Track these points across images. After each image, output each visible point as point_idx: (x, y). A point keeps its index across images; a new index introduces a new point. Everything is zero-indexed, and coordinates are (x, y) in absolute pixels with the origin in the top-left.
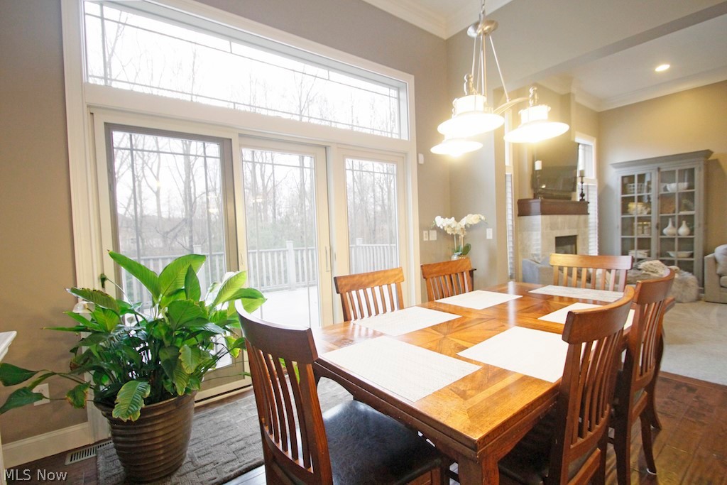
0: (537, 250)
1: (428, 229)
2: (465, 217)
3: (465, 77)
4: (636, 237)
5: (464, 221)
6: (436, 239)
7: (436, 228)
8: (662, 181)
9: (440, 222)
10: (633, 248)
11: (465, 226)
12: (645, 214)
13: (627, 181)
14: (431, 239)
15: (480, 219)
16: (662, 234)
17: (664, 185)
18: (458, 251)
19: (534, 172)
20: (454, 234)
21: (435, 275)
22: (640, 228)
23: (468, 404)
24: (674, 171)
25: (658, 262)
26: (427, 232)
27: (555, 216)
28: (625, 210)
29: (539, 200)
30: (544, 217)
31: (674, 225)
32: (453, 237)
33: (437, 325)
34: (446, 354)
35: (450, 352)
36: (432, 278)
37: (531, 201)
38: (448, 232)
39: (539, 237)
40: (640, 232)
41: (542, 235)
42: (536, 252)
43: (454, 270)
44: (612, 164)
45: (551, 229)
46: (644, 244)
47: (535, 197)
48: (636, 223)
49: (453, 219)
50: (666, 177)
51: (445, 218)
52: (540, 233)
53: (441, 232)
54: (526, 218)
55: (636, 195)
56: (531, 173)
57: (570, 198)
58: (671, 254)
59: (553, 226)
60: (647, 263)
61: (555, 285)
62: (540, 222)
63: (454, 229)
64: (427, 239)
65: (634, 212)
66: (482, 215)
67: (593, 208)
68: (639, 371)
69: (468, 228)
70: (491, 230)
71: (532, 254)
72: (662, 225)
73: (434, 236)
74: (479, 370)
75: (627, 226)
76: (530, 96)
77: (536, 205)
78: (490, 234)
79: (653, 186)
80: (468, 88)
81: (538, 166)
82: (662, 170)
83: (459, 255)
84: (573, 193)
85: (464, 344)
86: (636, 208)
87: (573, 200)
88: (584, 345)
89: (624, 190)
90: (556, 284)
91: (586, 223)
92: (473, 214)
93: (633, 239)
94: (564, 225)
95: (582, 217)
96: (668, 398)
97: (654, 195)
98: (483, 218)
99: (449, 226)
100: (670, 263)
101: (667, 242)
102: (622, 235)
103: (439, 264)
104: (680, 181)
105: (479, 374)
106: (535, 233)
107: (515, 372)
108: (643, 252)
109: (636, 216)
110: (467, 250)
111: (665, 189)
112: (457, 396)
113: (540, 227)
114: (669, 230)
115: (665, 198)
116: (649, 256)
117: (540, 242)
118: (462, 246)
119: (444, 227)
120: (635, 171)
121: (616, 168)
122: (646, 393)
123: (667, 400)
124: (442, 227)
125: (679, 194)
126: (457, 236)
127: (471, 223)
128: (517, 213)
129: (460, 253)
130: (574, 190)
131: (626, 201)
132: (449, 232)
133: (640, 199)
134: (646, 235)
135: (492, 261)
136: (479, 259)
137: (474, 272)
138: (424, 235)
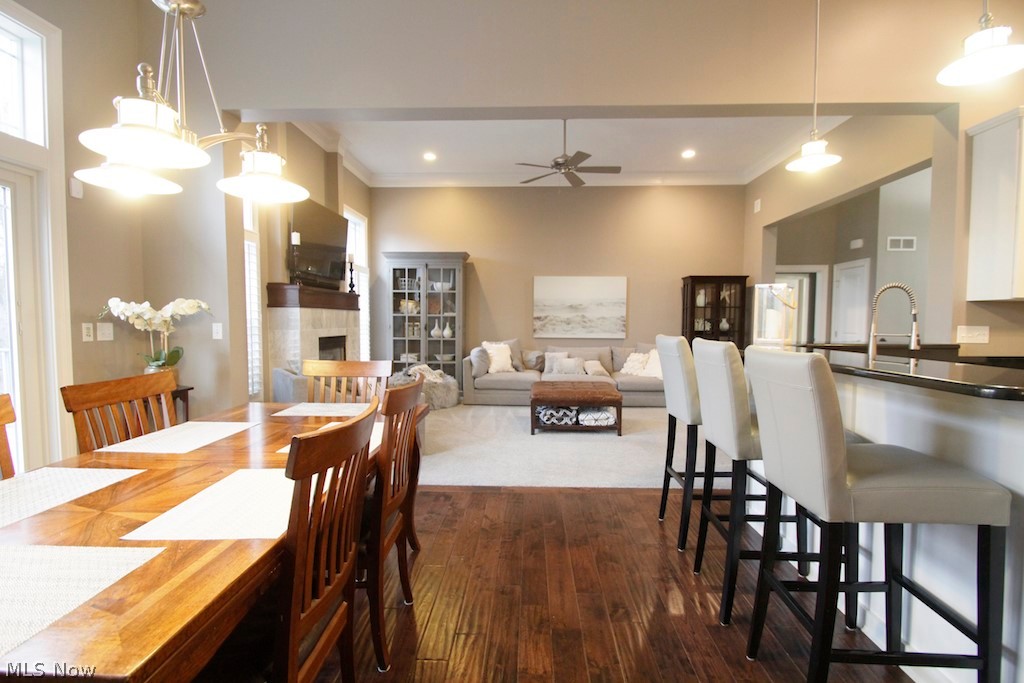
0: (295, 355)
1: (94, 320)
2: (171, 303)
3: (139, 67)
4: (407, 338)
5: (169, 310)
6: (112, 339)
7: (110, 318)
8: (430, 278)
9: (117, 307)
10: (404, 352)
11: (172, 317)
12: (414, 314)
13: (398, 274)
14: (99, 339)
15: (200, 307)
16: (430, 336)
17: (432, 283)
18: (157, 360)
19: (290, 248)
20: (150, 330)
21: (97, 404)
22: (411, 328)
23: (123, 621)
24: (439, 270)
25: (426, 366)
26: (91, 325)
27: (319, 311)
28: (397, 307)
29: (297, 287)
30: (304, 309)
31: (439, 327)
32: (150, 336)
33: (90, 495)
34: (97, 545)
35: (107, 537)
36: (89, 410)
37: (286, 287)
38: (137, 327)
39: (298, 337)
40: (411, 333)
41: (302, 333)
42: (293, 359)
43: (140, 392)
44: (384, 253)
45: (314, 327)
46: (414, 346)
47: (292, 281)
48: (407, 323)
49: (147, 304)
50: (432, 275)
51: (129, 303)
52: (298, 331)
53: (122, 326)
54: (279, 310)
55: (407, 291)
56: (285, 247)
57: (338, 288)
58: (438, 357)
59: (316, 324)
60: (416, 367)
61: (309, 402)
62: (299, 317)
63: (149, 322)
64: (91, 339)
65: (405, 311)
66: (203, 301)
67: (364, 303)
68: (391, 490)
69: (175, 321)
70: (220, 325)
71: (288, 362)
72: (429, 328)
73: (106, 332)
74: (160, 555)
75: (399, 326)
76: (258, 135)
77: (293, 293)
78: (218, 331)
79: (422, 283)
80: (144, 86)
81: (296, 239)
82: (429, 267)
83: (159, 366)
84: (342, 282)
85: (139, 517)
86: (408, 307)
87: (341, 290)
88: (315, 478)
89: (396, 286)
90: (312, 400)
91: (356, 320)
92: (187, 298)
93: (405, 341)
94: (330, 322)
95: (352, 313)
96: (428, 513)
97: (423, 292)
98: (204, 305)
99: (139, 317)
100: (435, 367)
101: (434, 344)
102: (394, 336)
103: (106, 384)
104: (444, 281)
105: (160, 560)
106: (292, 332)
107: (222, 541)
108: (414, 355)
109: (407, 315)
110: (174, 357)
111: (432, 288)
112: (104, 614)
113: (299, 324)
114: (435, 332)
115: (432, 297)
116: (419, 360)
117: (298, 344)
118: (166, 351)
119: (128, 318)
120: (406, 265)
121: (387, 257)
122: (401, 515)
123: (426, 515)
124: (122, 318)
125: (444, 294)
126: (157, 334)
127: (182, 313)
128: (266, 302)
129: (160, 363)
130: (343, 278)
131: (398, 298)
132: (139, 326)
133: (411, 297)
134: (415, 338)
135: (223, 375)
136: (199, 373)
137: (190, 392)
138: (84, 332)
